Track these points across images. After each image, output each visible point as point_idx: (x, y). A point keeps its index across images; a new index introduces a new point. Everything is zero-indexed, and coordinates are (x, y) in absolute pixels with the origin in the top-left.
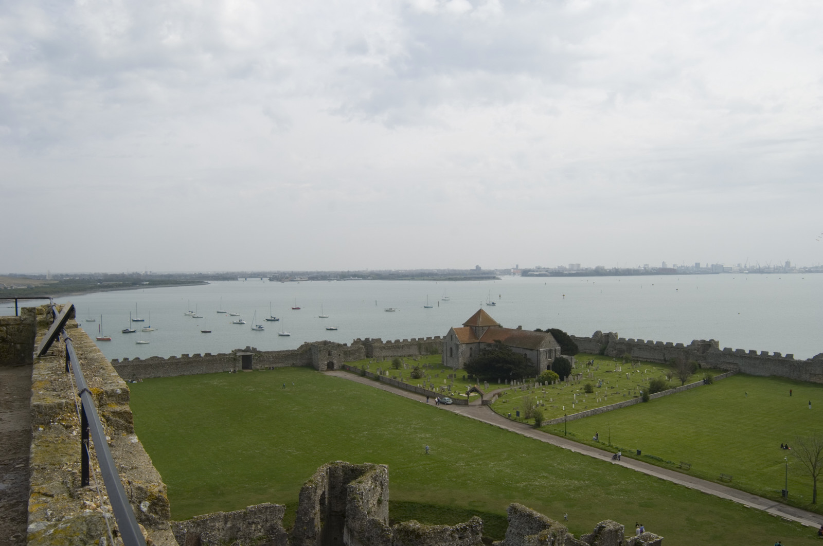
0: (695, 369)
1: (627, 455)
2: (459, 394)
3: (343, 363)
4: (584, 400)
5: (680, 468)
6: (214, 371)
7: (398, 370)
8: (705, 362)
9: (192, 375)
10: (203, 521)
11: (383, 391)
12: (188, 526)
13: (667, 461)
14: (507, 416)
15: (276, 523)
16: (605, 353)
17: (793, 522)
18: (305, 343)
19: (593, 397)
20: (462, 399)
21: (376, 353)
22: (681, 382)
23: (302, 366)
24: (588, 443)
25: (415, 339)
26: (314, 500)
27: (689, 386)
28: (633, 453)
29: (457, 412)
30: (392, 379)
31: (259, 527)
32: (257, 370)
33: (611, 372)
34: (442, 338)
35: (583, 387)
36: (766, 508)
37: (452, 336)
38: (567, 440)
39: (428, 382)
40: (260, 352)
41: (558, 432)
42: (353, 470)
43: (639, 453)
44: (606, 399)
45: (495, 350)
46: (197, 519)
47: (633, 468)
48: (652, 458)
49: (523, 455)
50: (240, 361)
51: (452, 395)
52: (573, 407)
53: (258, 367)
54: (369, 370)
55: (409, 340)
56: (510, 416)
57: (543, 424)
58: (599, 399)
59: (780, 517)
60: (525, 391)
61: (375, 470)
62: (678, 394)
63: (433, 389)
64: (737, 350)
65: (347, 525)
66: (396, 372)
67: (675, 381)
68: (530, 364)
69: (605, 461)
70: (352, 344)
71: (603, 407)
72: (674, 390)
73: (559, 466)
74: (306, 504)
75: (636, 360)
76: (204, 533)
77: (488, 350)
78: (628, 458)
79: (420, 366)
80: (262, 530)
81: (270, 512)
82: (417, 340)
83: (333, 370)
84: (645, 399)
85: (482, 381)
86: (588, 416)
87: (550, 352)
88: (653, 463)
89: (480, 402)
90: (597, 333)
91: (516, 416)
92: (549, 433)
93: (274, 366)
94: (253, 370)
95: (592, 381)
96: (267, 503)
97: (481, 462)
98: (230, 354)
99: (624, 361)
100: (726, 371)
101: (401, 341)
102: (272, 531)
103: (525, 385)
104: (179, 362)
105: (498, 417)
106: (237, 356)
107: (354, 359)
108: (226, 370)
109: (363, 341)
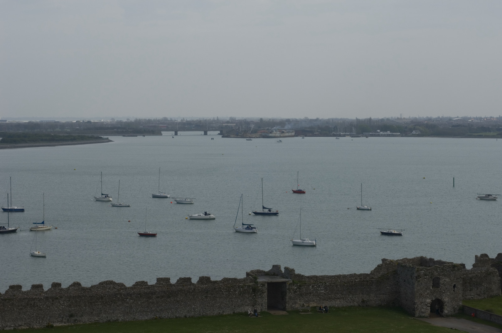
3: (461, 303)
9: (176, 317)
18: (384, 260)
23: (381, 307)
32: (297, 312)
50: (263, 292)
53: (297, 306)
70: (474, 265)
83: (441, 316)
93: (328, 304)
94: (288, 312)
98: (244, 280)
104: (152, 293)
106: (257, 283)
107: (479, 295)
108: (238, 310)
109: (493, 259)
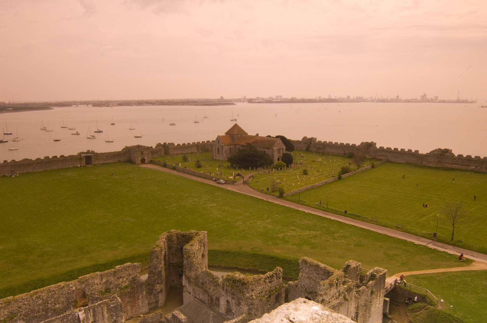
0: (363, 159)
1: (339, 213)
2: (228, 177)
3: (151, 159)
4: (304, 179)
5: (372, 220)
6: (67, 167)
7: (186, 163)
8: (368, 155)
9: (53, 169)
10: (86, 280)
11: (180, 177)
12: (76, 285)
13: (363, 217)
14: (261, 191)
15: (136, 276)
16: (309, 150)
17: (443, 252)
19: (309, 177)
20: (230, 180)
21: (171, 152)
22: (357, 167)
23: (125, 162)
24: (314, 206)
25: (195, 143)
26: (161, 259)
27: (363, 169)
28: (342, 212)
29: (229, 189)
30: (184, 168)
31: (125, 279)
32: (96, 165)
33: (315, 161)
34: (211, 142)
35: (302, 171)
36: (426, 244)
37: (219, 141)
38: (301, 205)
39: (206, 170)
40: (97, 154)
41: (294, 200)
42: (183, 236)
43: (346, 212)
44: (317, 179)
45: (247, 149)
46: (82, 279)
47: (345, 222)
48: (354, 215)
49: (277, 216)
50: (83, 159)
51: (224, 178)
52: (299, 184)
53: (96, 163)
54: (168, 163)
55: (191, 144)
56: (262, 191)
57: (284, 195)
58: (313, 179)
59: (436, 249)
60: (267, 174)
61: (199, 235)
62: (357, 174)
63: (210, 174)
64: (387, 148)
65: (185, 274)
66: (186, 164)
67: (353, 167)
68: (268, 157)
69: (327, 218)
70: (156, 147)
71: (317, 184)
72: (355, 172)
73: (300, 222)
74: (155, 261)
75: (328, 154)
76: (88, 288)
77: (243, 149)
78: (340, 216)
79: (200, 160)
80: (127, 282)
81: (132, 269)
82: (196, 143)
83: (145, 163)
84: (340, 178)
85: (240, 168)
86: (309, 190)
87: (279, 150)
88: (355, 218)
89: (242, 182)
90: (305, 138)
91: (266, 191)
92: (288, 201)
93: (107, 162)
94: (93, 165)
95: (305, 167)
96: (129, 263)
97: (252, 222)
98: (77, 156)
99: (321, 155)
100: (380, 160)
101: (186, 144)
102: (134, 281)
103: (267, 170)
104: (43, 162)
105: (255, 191)
106: (81, 156)
107: (157, 156)
108: (75, 166)
109: (162, 145)
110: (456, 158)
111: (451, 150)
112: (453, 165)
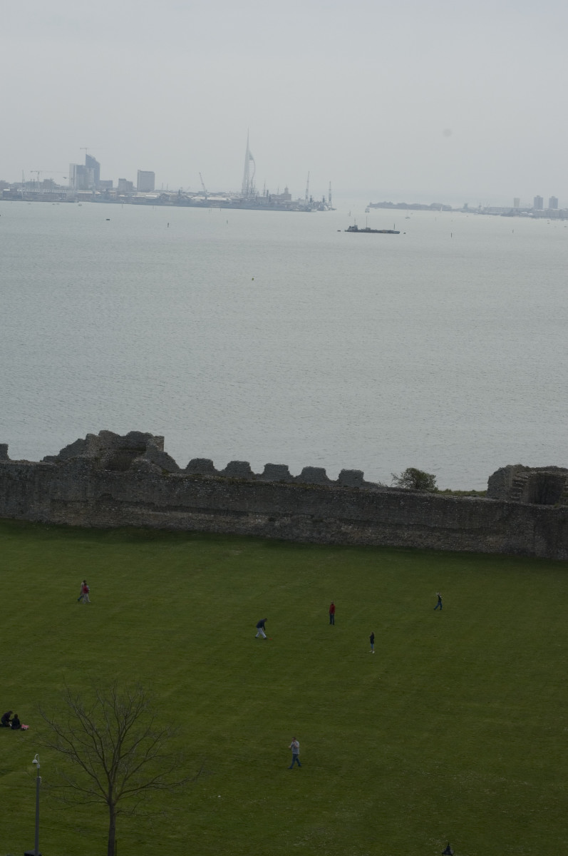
110: (181, 475)
111: (160, 440)
112: (168, 514)
